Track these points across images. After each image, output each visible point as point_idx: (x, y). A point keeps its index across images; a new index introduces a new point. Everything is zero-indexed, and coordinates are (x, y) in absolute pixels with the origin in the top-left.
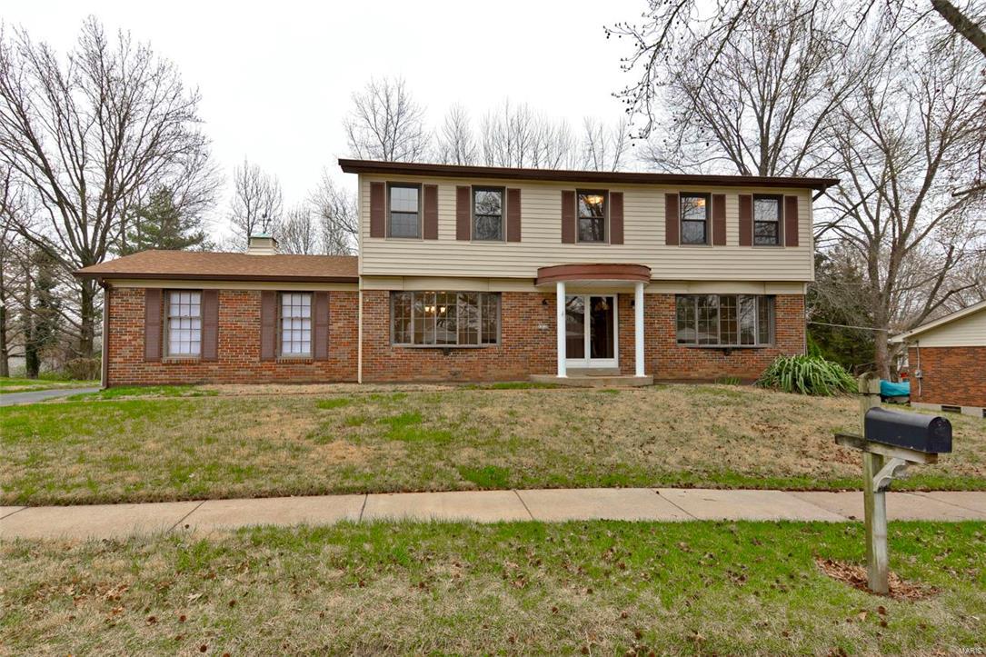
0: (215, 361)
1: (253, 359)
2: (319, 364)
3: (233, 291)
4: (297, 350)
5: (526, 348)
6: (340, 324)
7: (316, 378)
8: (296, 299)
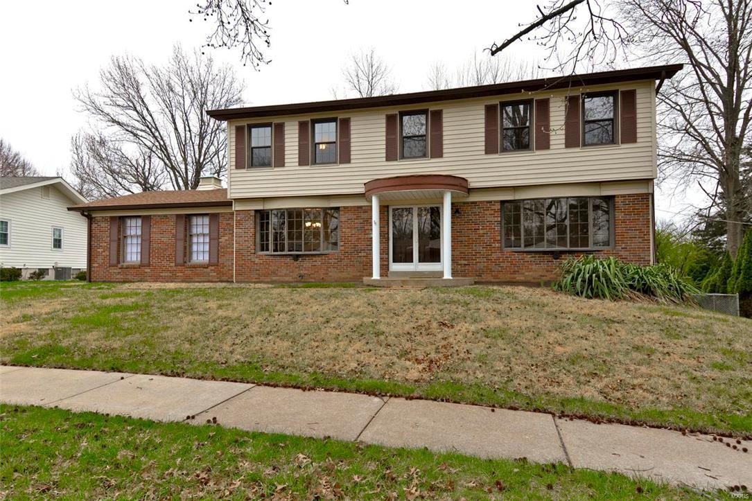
0: (149, 265)
1: (171, 264)
2: (213, 268)
3: (159, 216)
4: (201, 258)
5: (360, 254)
6: (227, 238)
7: (210, 278)
8: (200, 220)
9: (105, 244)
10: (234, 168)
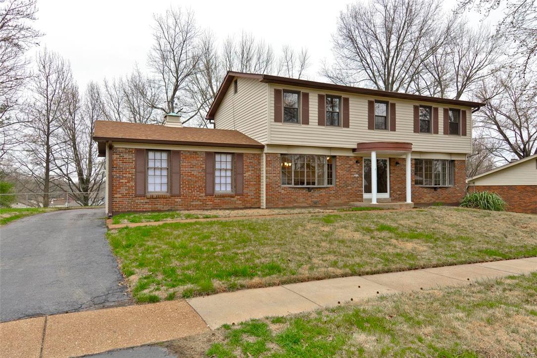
0: (179, 196)
1: (201, 195)
2: (239, 197)
3: (189, 151)
4: (223, 189)
5: (348, 188)
6: (250, 173)
7: (237, 206)
8: (223, 157)
9: (130, 175)
10: (273, 121)
